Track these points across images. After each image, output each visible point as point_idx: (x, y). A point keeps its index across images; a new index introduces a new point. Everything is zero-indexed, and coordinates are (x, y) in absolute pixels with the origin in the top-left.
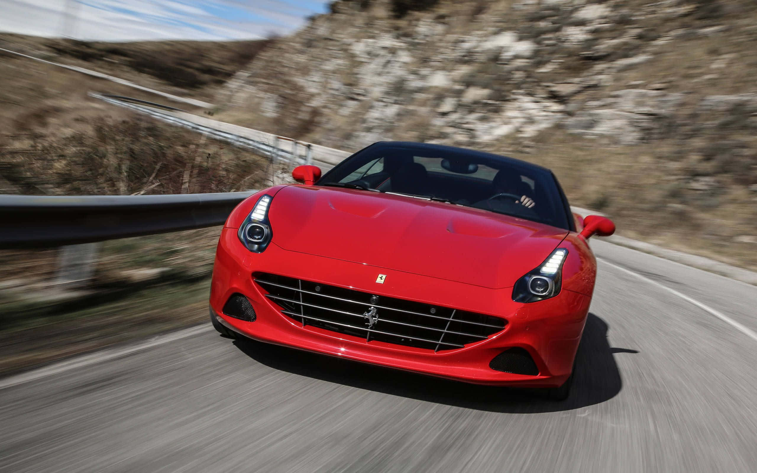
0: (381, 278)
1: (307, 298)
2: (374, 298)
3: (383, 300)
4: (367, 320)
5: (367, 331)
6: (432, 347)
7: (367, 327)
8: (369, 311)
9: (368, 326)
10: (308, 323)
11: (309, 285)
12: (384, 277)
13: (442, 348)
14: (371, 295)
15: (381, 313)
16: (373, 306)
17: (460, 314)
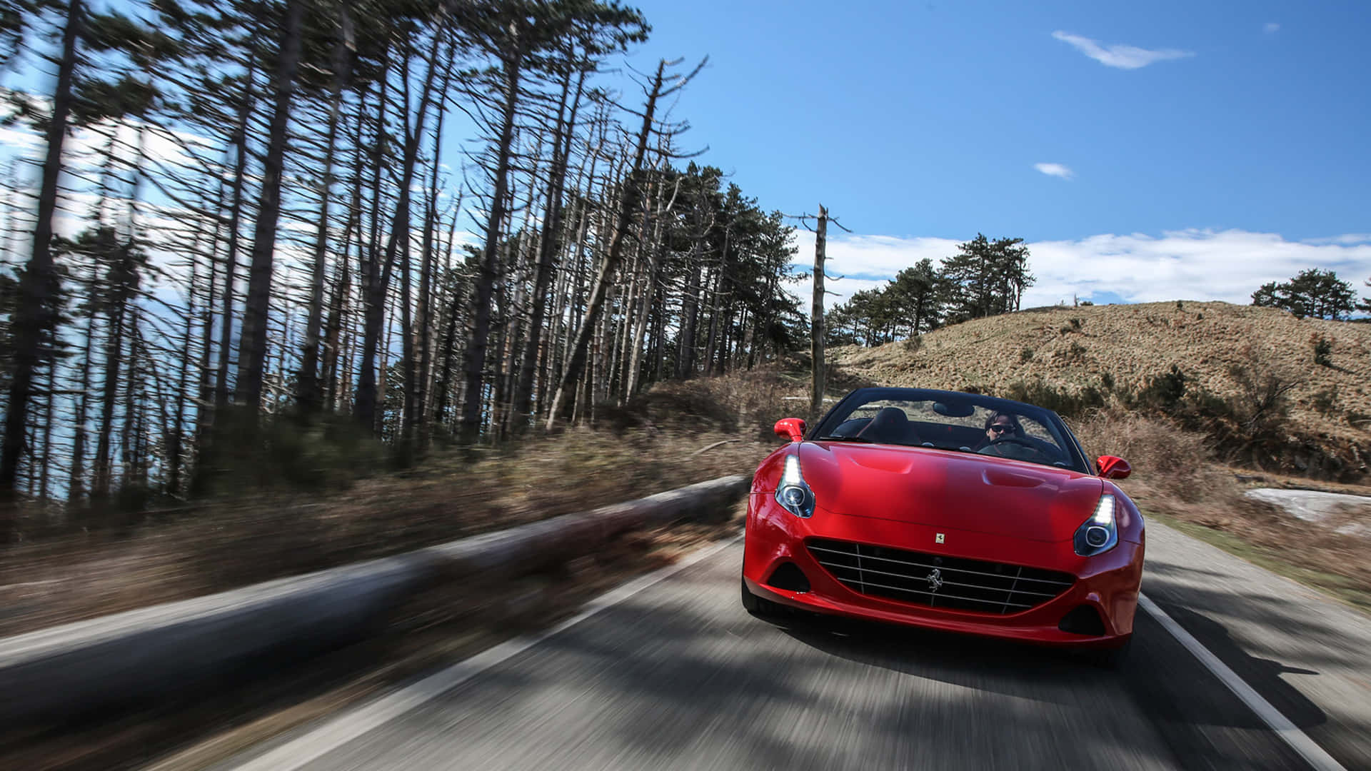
0: (940, 537)
1: (866, 563)
2: (937, 559)
3: (947, 561)
4: (932, 584)
5: (931, 596)
6: (997, 609)
7: (931, 591)
8: (933, 574)
9: (932, 589)
10: (868, 590)
12: (943, 536)
13: (1011, 610)
14: (933, 556)
15: (944, 575)
16: (936, 568)
17: (1027, 572)
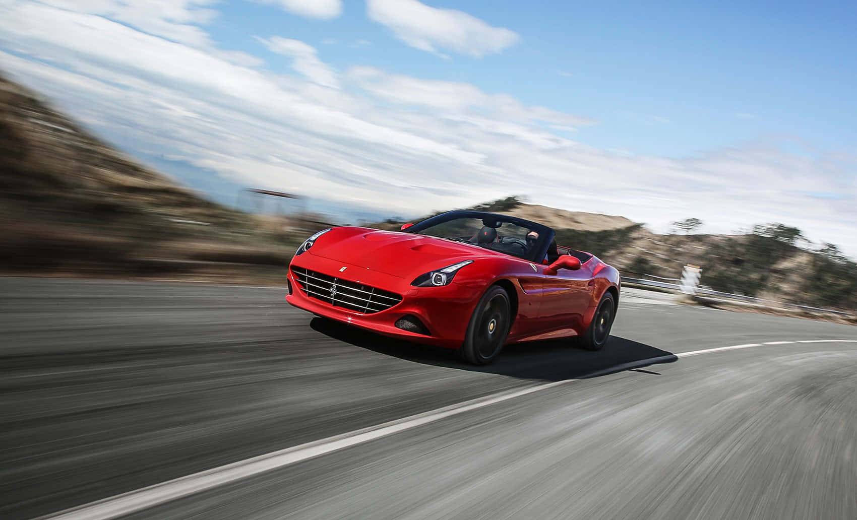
0: (342, 268)
2: (336, 279)
3: (340, 281)
4: (332, 293)
8: (332, 288)
9: (332, 296)
10: (310, 295)
11: (310, 272)
12: (345, 268)
13: (368, 312)
14: (334, 278)
15: (339, 289)
16: (334, 285)
17: (377, 291)
